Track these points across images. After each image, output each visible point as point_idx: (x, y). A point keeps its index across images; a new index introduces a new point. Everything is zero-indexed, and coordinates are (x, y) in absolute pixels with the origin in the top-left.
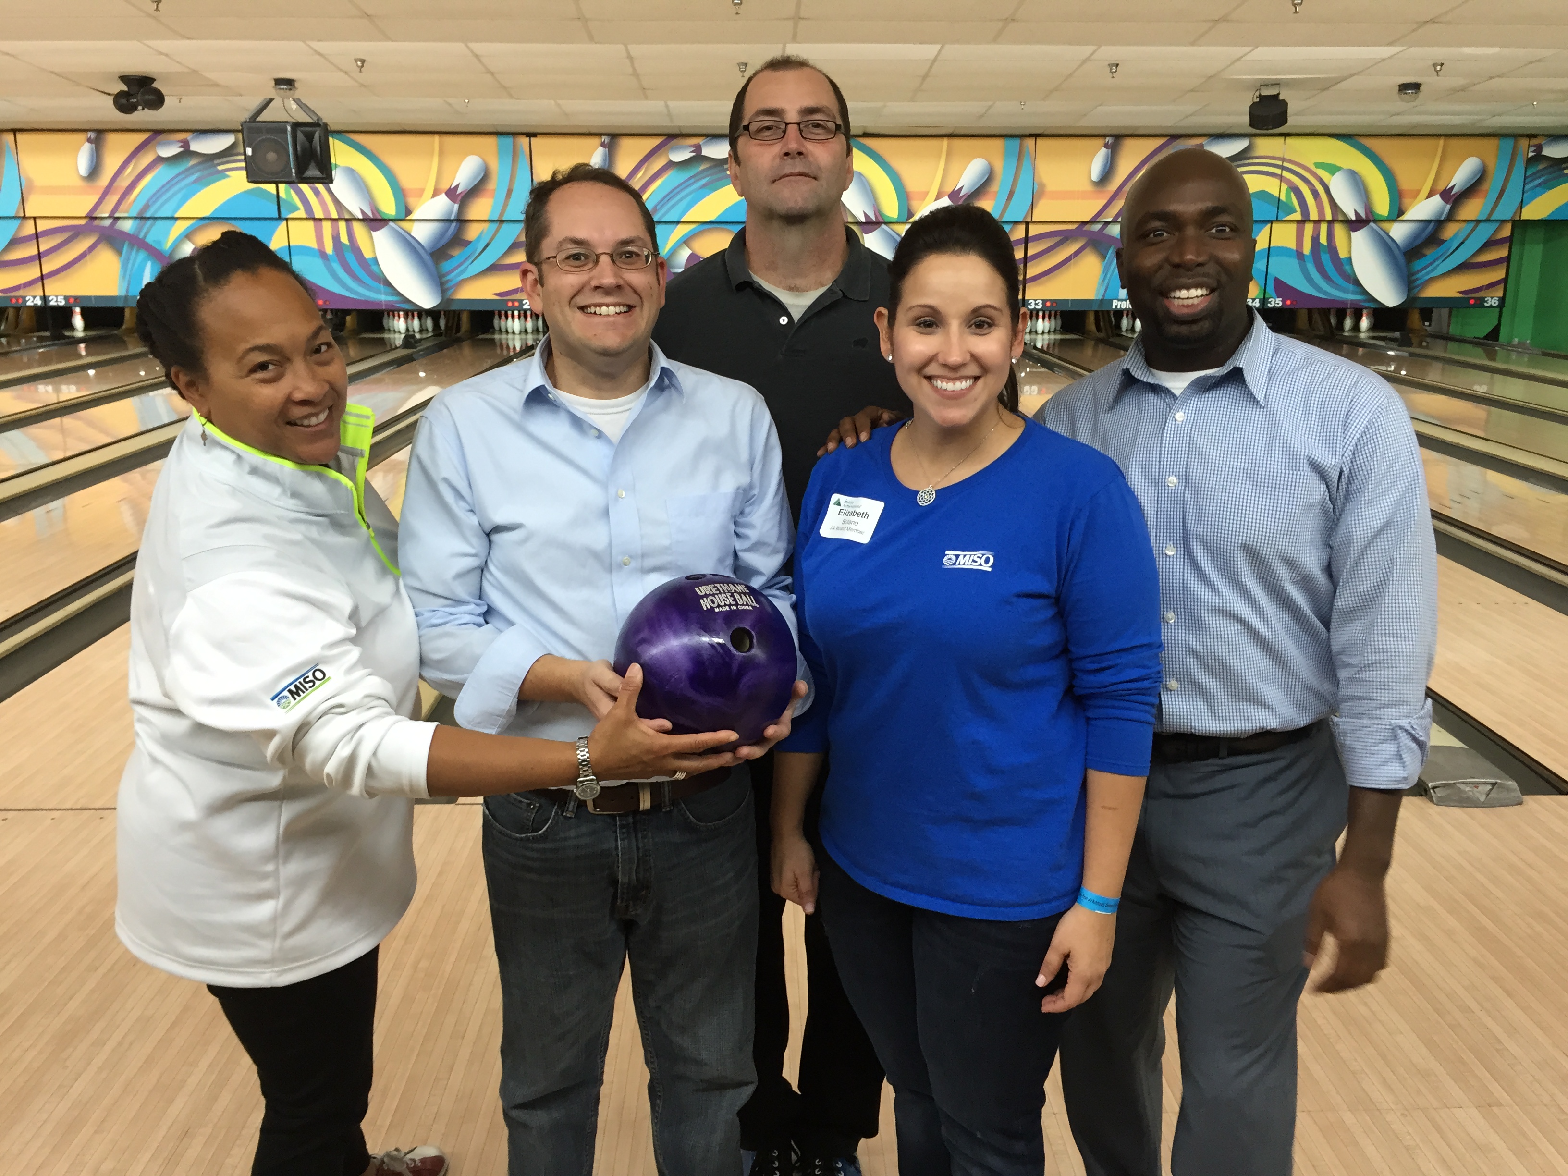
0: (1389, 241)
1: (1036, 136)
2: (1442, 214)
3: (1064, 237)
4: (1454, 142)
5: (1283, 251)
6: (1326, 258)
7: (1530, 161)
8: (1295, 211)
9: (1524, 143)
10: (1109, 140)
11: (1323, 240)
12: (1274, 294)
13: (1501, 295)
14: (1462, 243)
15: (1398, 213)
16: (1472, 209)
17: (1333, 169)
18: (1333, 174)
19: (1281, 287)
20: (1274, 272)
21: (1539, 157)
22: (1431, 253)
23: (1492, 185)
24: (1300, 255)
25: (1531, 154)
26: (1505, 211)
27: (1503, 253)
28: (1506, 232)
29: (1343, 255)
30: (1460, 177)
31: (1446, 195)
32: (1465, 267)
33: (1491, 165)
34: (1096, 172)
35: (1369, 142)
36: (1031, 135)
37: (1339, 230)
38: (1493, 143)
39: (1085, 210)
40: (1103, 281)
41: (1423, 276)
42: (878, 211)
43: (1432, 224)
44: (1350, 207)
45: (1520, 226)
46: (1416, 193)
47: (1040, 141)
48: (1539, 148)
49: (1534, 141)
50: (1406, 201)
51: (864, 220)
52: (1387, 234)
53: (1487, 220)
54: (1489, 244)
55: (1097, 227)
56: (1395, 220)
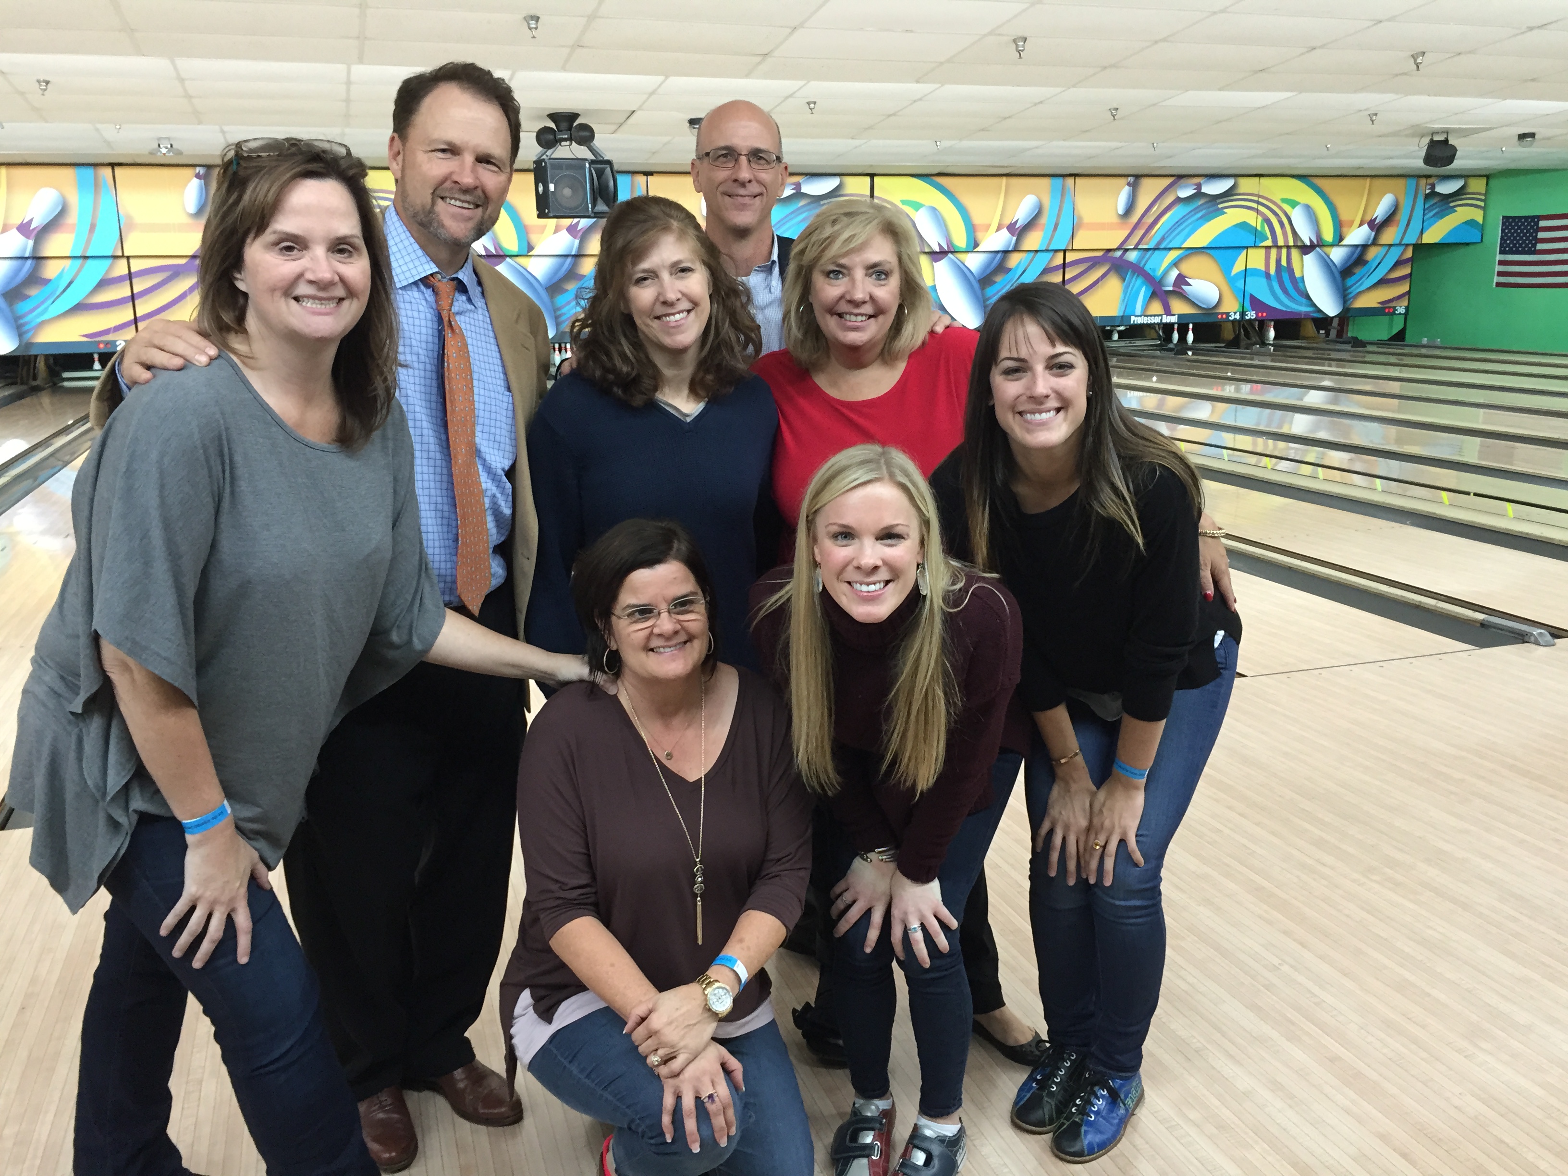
0: (1331, 264)
1: (1075, 175)
2: (1369, 239)
3: (1094, 263)
4: (1378, 182)
5: (1256, 272)
6: (1285, 276)
7: (1427, 197)
8: (1268, 239)
9: (1423, 182)
10: (1131, 179)
11: (1284, 263)
12: (1250, 308)
13: (1406, 304)
14: (1379, 264)
15: (1339, 238)
16: (1390, 236)
17: (1294, 204)
18: (1293, 207)
19: (1255, 303)
20: (1250, 290)
21: (1433, 194)
22: (1359, 272)
23: (1402, 216)
24: (1267, 275)
25: (1428, 191)
26: (1411, 238)
27: (1406, 271)
28: (1409, 253)
29: (1298, 274)
30: (1380, 210)
31: (1371, 224)
32: (1383, 282)
33: (1401, 201)
34: (1121, 206)
35: (1318, 182)
36: (1071, 175)
37: (1295, 253)
38: (1401, 182)
39: (1112, 239)
40: (1124, 300)
41: (1354, 290)
42: (949, 242)
43: (1359, 249)
44: (1306, 235)
45: (1420, 248)
46: (1351, 223)
47: (1078, 180)
48: (1433, 186)
49: (1430, 181)
50: (1345, 230)
51: (938, 250)
52: (1328, 257)
53: (1400, 244)
54: (1398, 264)
55: (1118, 254)
56: (1338, 245)
